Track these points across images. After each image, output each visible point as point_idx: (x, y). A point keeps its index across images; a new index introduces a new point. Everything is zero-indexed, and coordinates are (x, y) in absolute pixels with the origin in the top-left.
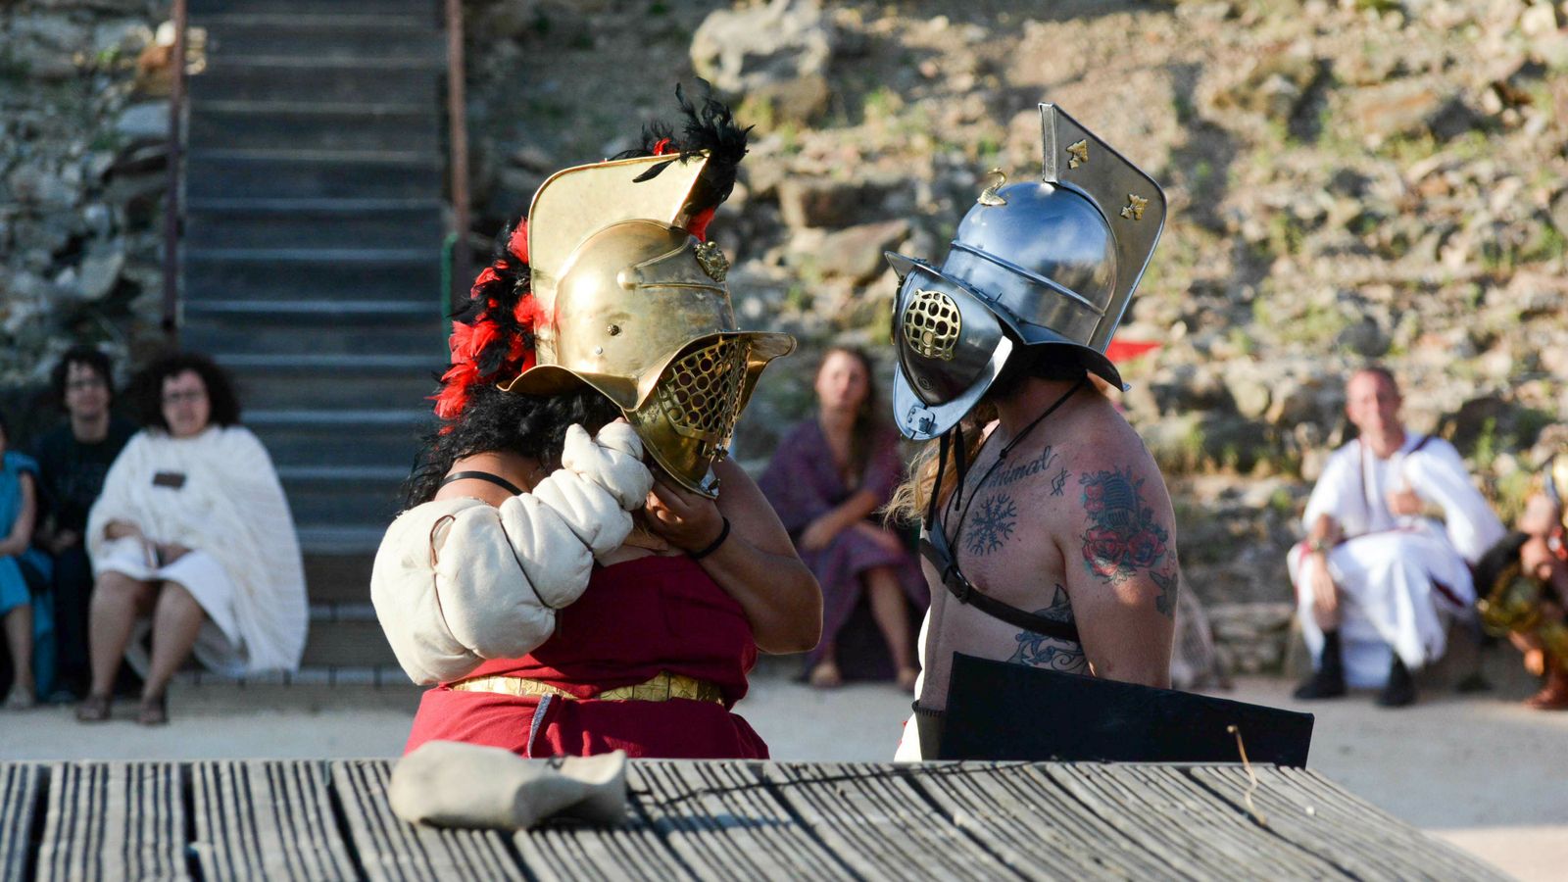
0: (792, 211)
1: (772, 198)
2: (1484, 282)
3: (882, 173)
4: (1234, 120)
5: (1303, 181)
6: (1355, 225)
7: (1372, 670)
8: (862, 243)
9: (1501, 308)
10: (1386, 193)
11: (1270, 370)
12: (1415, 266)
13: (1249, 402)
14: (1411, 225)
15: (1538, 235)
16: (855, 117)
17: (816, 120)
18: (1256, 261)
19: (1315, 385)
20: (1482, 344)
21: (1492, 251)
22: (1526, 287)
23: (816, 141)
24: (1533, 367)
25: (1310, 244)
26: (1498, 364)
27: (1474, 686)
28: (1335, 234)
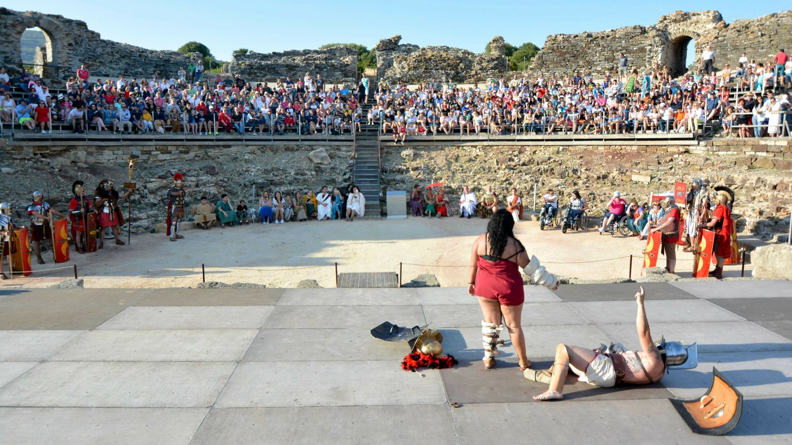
0: (410, 170)
1: (409, 168)
2: (474, 176)
3: (418, 166)
4: (450, 160)
5: (457, 166)
6: (462, 170)
7: (466, 215)
8: (417, 172)
9: (476, 178)
10: (465, 167)
11: (455, 184)
12: (467, 174)
13: (453, 187)
14: (467, 170)
15: (479, 171)
16: (416, 160)
17: (412, 161)
18: (453, 173)
19: (459, 186)
20: (474, 182)
21: (475, 173)
22: (478, 176)
23: (412, 163)
24: (480, 184)
25: (458, 172)
26: (476, 183)
27: (476, 216)
28: (460, 171)
